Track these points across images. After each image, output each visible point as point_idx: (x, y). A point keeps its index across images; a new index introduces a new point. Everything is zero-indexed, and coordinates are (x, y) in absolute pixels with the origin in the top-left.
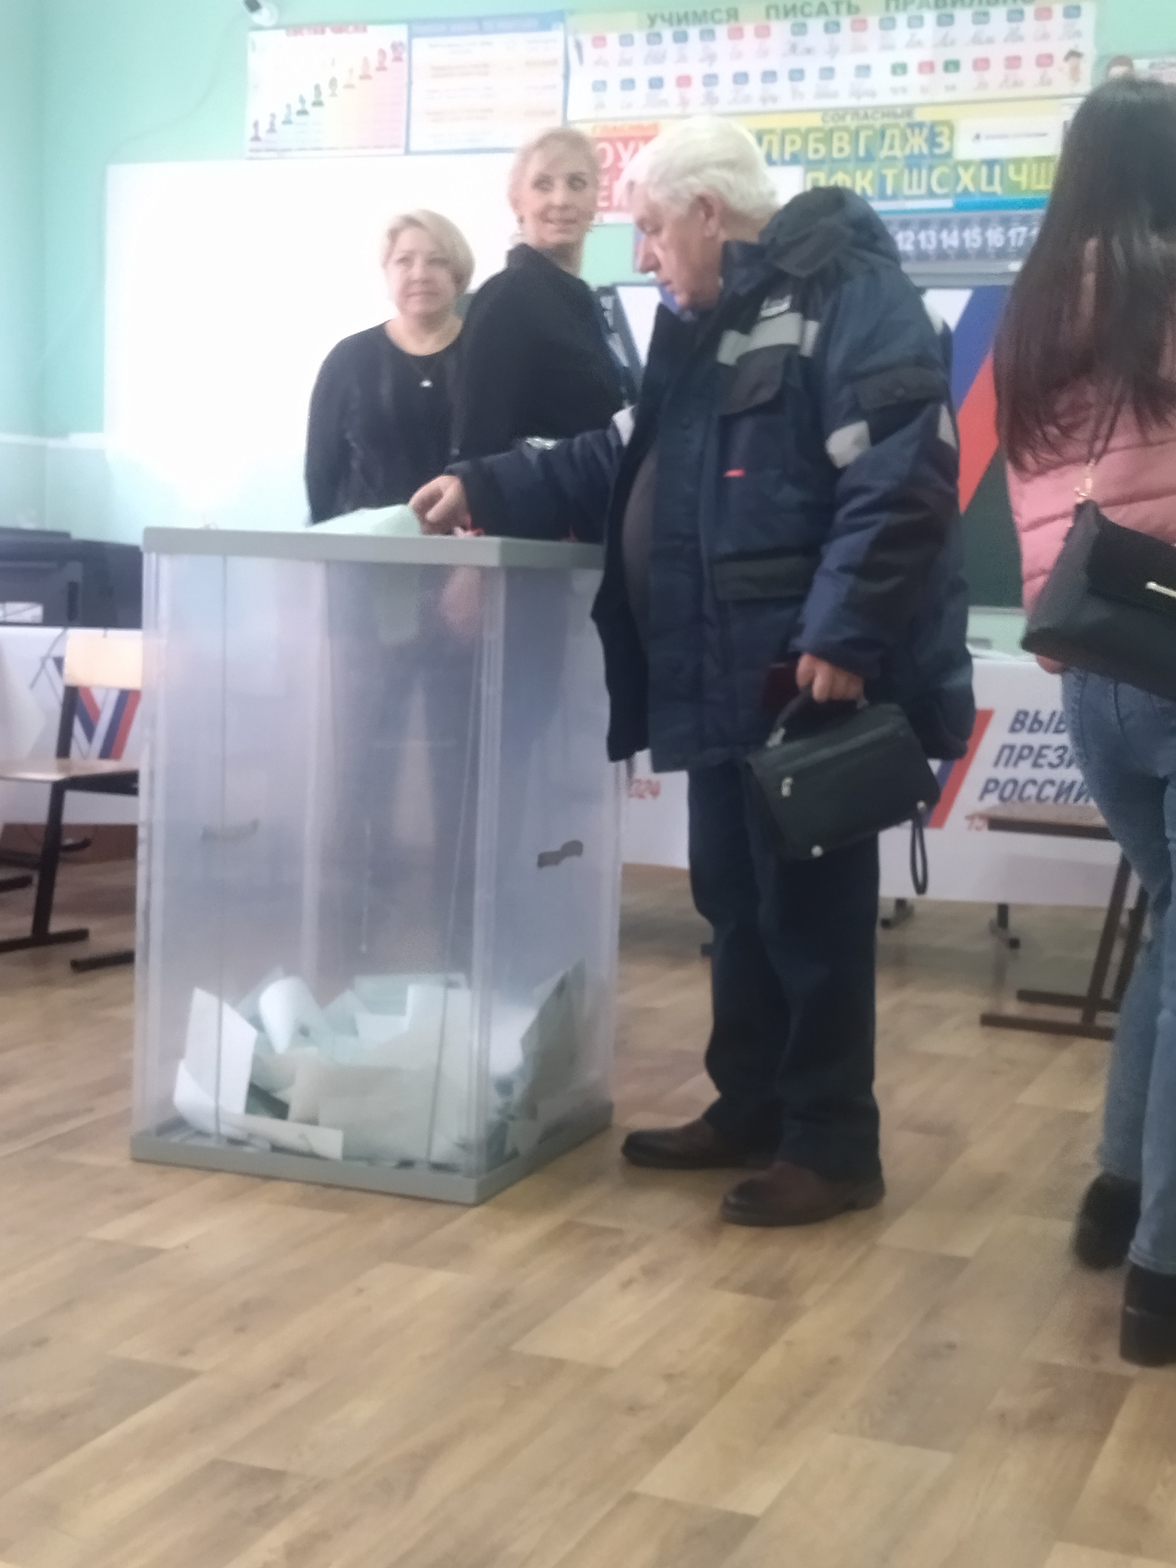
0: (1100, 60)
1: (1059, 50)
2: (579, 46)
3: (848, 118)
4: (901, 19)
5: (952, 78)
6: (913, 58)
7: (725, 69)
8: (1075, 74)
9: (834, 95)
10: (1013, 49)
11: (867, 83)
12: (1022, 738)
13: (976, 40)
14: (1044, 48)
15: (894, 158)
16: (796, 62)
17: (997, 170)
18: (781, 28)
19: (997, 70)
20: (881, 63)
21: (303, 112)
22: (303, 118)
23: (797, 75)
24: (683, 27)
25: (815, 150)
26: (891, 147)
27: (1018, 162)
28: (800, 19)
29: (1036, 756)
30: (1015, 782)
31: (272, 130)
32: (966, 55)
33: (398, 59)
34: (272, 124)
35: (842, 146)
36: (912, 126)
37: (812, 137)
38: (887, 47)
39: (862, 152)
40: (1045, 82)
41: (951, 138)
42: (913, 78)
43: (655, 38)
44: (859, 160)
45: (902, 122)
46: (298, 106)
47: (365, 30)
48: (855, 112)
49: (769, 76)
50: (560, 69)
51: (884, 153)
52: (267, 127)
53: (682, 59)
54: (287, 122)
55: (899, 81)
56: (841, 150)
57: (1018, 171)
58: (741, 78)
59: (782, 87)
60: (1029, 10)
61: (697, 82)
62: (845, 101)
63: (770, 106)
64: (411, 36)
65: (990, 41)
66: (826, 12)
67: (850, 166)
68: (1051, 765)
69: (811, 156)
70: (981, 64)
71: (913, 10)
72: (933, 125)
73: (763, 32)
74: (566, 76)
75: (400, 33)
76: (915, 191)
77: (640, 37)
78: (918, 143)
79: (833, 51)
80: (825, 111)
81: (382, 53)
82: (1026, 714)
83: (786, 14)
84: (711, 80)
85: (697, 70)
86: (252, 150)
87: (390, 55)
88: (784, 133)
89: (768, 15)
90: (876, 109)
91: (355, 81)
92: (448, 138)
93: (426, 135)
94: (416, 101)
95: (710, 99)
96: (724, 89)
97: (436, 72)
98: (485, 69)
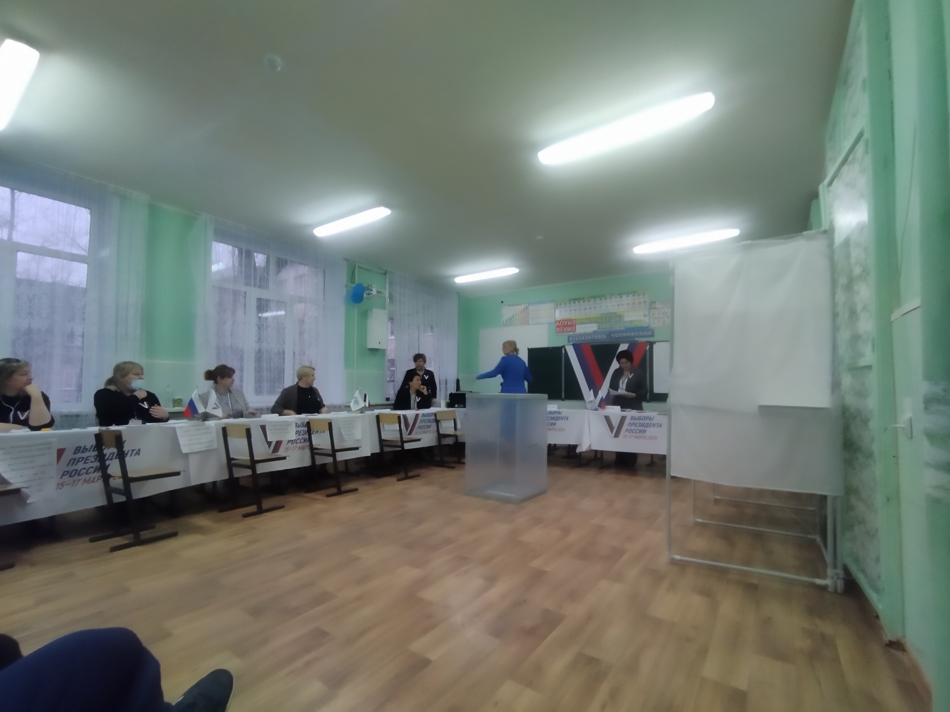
0: (650, 303)
2: (557, 306)
4: (613, 297)
5: (623, 307)
6: (616, 304)
7: (583, 308)
8: (645, 305)
10: (634, 301)
11: (608, 309)
12: (633, 421)
14: (640, 301)
16: (595, 306)
17: (632, 322)
18: (592, 300)
19: (631, 305)
20: (610, 305)
21: (511, 319)
24: (575, 301)
26: (613, 319)
27: (636, 321)
28: (595, 299)
29: (635, 424)
30: (632, 430)
32: (625, 303)
35: (604, 320)
36: (616, 315)
37: (598, 318)
38: (611, 302)
40: (640, 307)
41: (623, 317)
42: (616, 307)
44: (607, 322)
47: (521, 305)
48: (606, 314)
49: (590, 308)
50: (554, 309)
52: (505, 322)
53: (575, 306)
54: (508, 321)
55: (613, 308)
59: (593, 310)
60: (636, 295)
62: (604, 312)
63: (591, 313)
64: (528, 305)
65: (629, 300)
66: (600, 297)
68: (638, 426)
69: (598, 321)
70: (628, 304)
72: (620, 315)
73: (589, 301)
76: (618, 327)
77: (567, 303)
78: (617, 318)
79: (602, 304)
80: (601, 314)
82: (633, 417)
84: (580, 310)
85: (578, 308)
86: (502, 326)
87: (525, 309)
88: (594, 318)
89: (590, 298)
90: (610, 313)
91: (519, 313)
92: (535, 322)
93: (531, 322)
94: (529, 316)
95: (580, 313)
96: (583, 311)
97: (532, 311)
98: (541, 310)
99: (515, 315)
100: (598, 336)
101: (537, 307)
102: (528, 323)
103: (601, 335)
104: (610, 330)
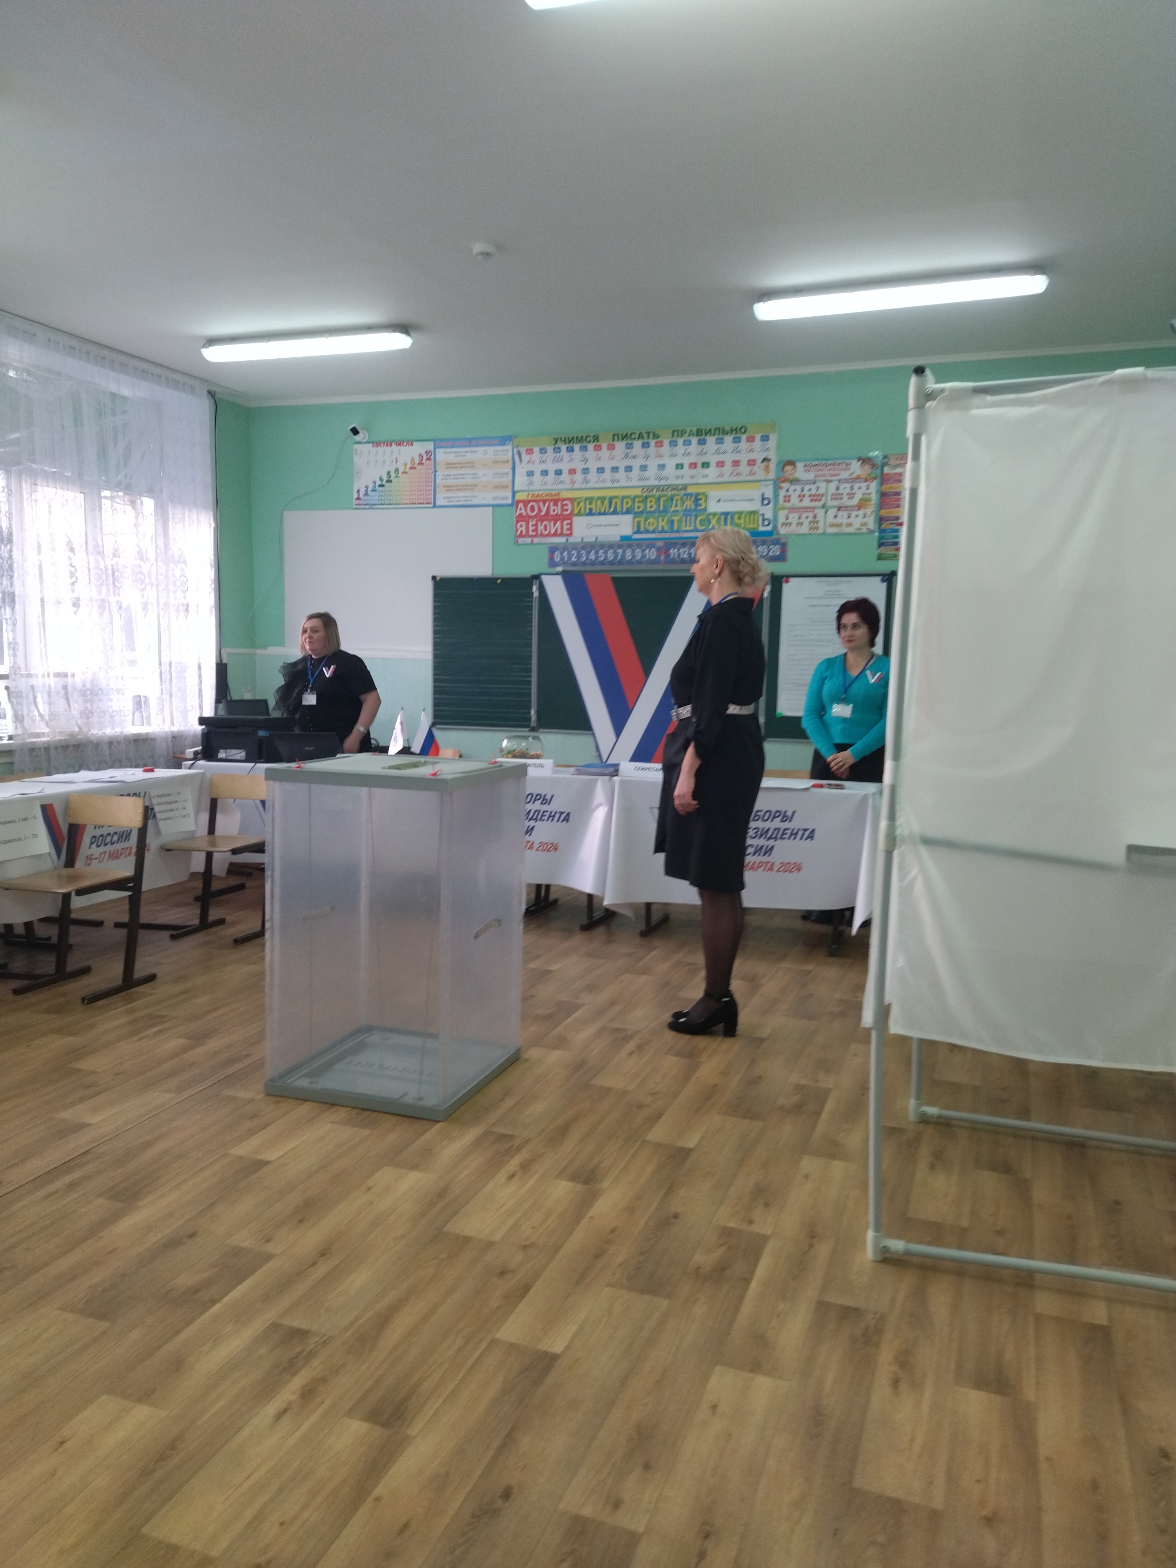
0: (779, 463)
1: (759, 457)
2: (519, 454)
3: (655, 490)
4: (680, 441)
5: (706, 471)
6: (686, 461)
7: (593, 466)
8: (767, 469)
9: (647, 479)
10: (736, 457)
11: (664, 473)
13: (717, 452)
14: (752, 456)
15: (677, 511)
16: (629, 462)
17: (729, 517)
18: (620, 446)
19: (728, 468)
20: (671, 463)
21: (381, 486)
22: (381, 489)
23: (629, 469)
24: (571, 444)
25: (638, 506)
26: (676, 506)
27: (740, 513)
28: (629, 441)
31: (366, 494)
32: (713, 460)
33: (428, 459)
34: (366, 491)
35: (651, 505)
36: (687, 495)
37: (637, 500)
38: (673, 455)
39: (661, 508)
40: (752, 473)
41: (706, 501)
42: (686, 470)
43: (557, 450)
44: (660, 512)
45: (682, 493)
46: (378, 483)
47: (412, 444)
48: (658, 488)
49: (615, 469)
50: (510, 465)
51: (673, 509)
52: (364, 493)
53: (571, 460)
54: (373, 490)
55: (680, 472)
56: (651, 507)
57: (739, 518)
58: (601, 470)
59: (621, 474)
60: (744, 437)
61: (579, 471)
62: (652, 482)
63: (615, 485)
64: (435, 449)
65: (725, 452)
66: (643, 438)
67: (657, 515)
69: (636, 510)
70: (720, 464)
71: (685, 437)
72: (697, 495)
73: (611, 447)
74: (514, 468)
75: (430, 446)
76: (688, 528)
77: (550, 449)
78: (689, 504)
79: (647, 457)
80: (643, 487)
81: (421, 456)
83: (623, 439)
84: (586, 471)
85: (579, 467)
86: (356, 505)
87: (425, 458)
88: (623, 498)
89: (614, 440)
90: (669, 486)
91: (407, 470)
92: (455, 500)
93: (444, 498)
94: (438, 480)
95: (586, 481)
96: (593, 475)
97: (447, 466)
98: (473, 465)
99: (393, 475)
100: (634, 551)
101: (461, 454)
102: (432, 502)
103: (643, 551)
104: (667, 535)
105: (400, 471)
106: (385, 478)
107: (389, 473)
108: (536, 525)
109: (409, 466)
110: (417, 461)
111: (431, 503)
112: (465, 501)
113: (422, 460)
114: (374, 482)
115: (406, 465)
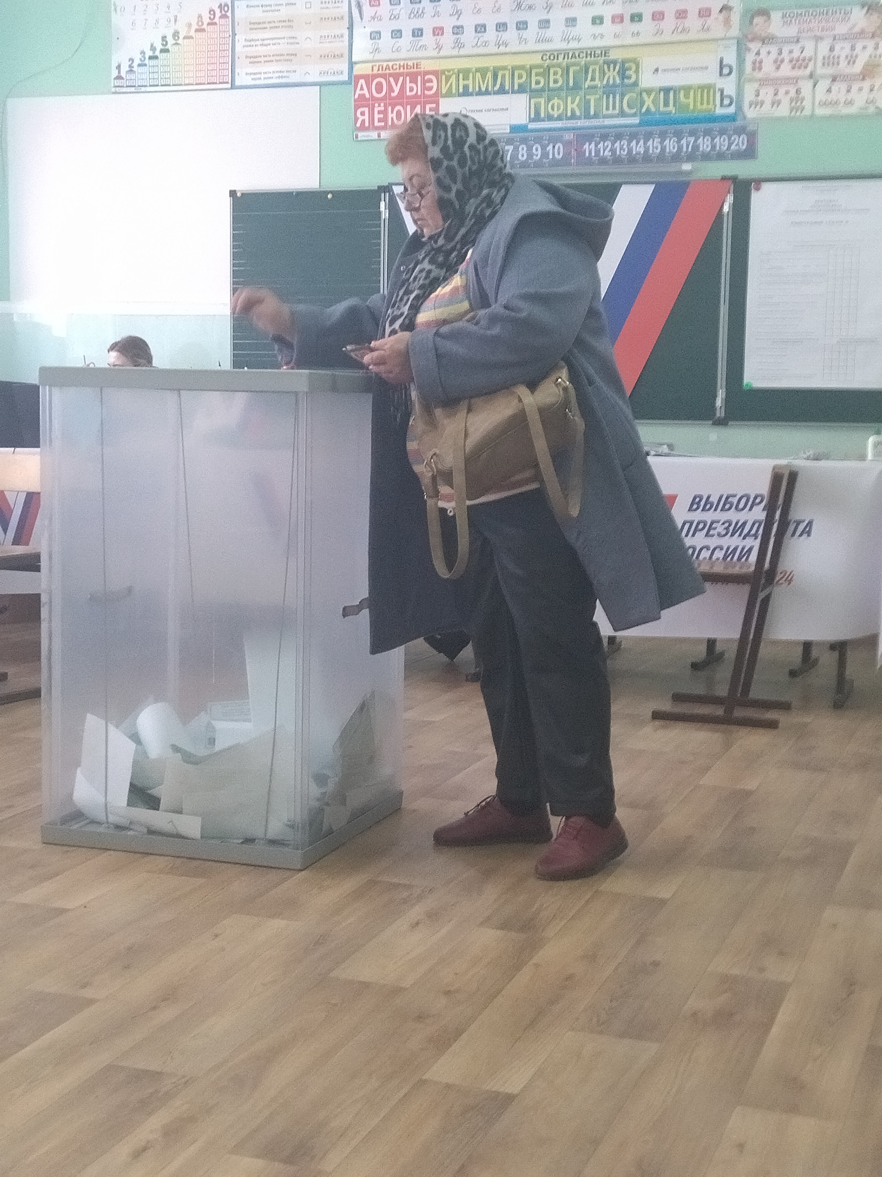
0: (745, 12)
3: (561, 57)
5: (636, 27)
6: (608, 12)
7: (469, 22)
8: (727, 22)
9: (550, 41)
10: (681, 4)
11: (574, 31)
12: (698, 516)
15: (595, 87)
16: (522, 16)
17: (671, 95)
19: (670, 21)
20: (584, 16)
21: (153, 58)
22: (153, 62)
23: (522, 26)
25: (537, 81)
26: (593, 79)
27: (687, 89)
29: (709, 528)
31: (131, 71)
32: (647, 9)
33: (224, 16)
34: (130, 66)
35: (556, 79)
36: (608, 63)
37: (534, 72)
39: (571, 83)
40: (705, 29)
41: (637, 72)
42: (608, 26)
44: (569, 88)
45: (601, 60)
46: (149, 53)
48: (566, 53)
49: (501, 27)
50: (346, 23)
51: (588, 83)
52: (127, 69)
53: (437, 14)
54: (141, 65)
55: (598, 29)
56: (555, 81)
57: (687, 96)
58: (481, 28)
59: (511, 34)
61: (448, 30)
62: (558, 45)
63: (502, 49)
67: (563, 94)
68: (719, 535)
69: (534, 86)
72: (623, 62)
74: (351, 28)
76: (610, 112)
78: (612, 76)
79: (549, 7)
81: (212, 11)
82: (701, 497)
84: (458, 30)
86: (115, 87)
87: (218, 14)
88: (514, 69)
90: (581, 50)
91: (192, 33)
92: (263, 76)
93: (247, 74)
94: (238, 48)
95: (459, 45)
96: (469, 36)
97: (253, 26)
98: (290, 24)
99: (170, 41)
100: (530, 149)
101: (273, 8)
102: (230, 82)
103: (544, 148)
104: (580, 123)
105: (181, 37)
106: (159, 46)
107: (164, 38)
108: (385, 112)
109: (195, 27)
110: (206, 20)
111: (227, 83)
112: (279, 77)
113: (214, 17)
114: (143, 53)
115: (190, 25)
